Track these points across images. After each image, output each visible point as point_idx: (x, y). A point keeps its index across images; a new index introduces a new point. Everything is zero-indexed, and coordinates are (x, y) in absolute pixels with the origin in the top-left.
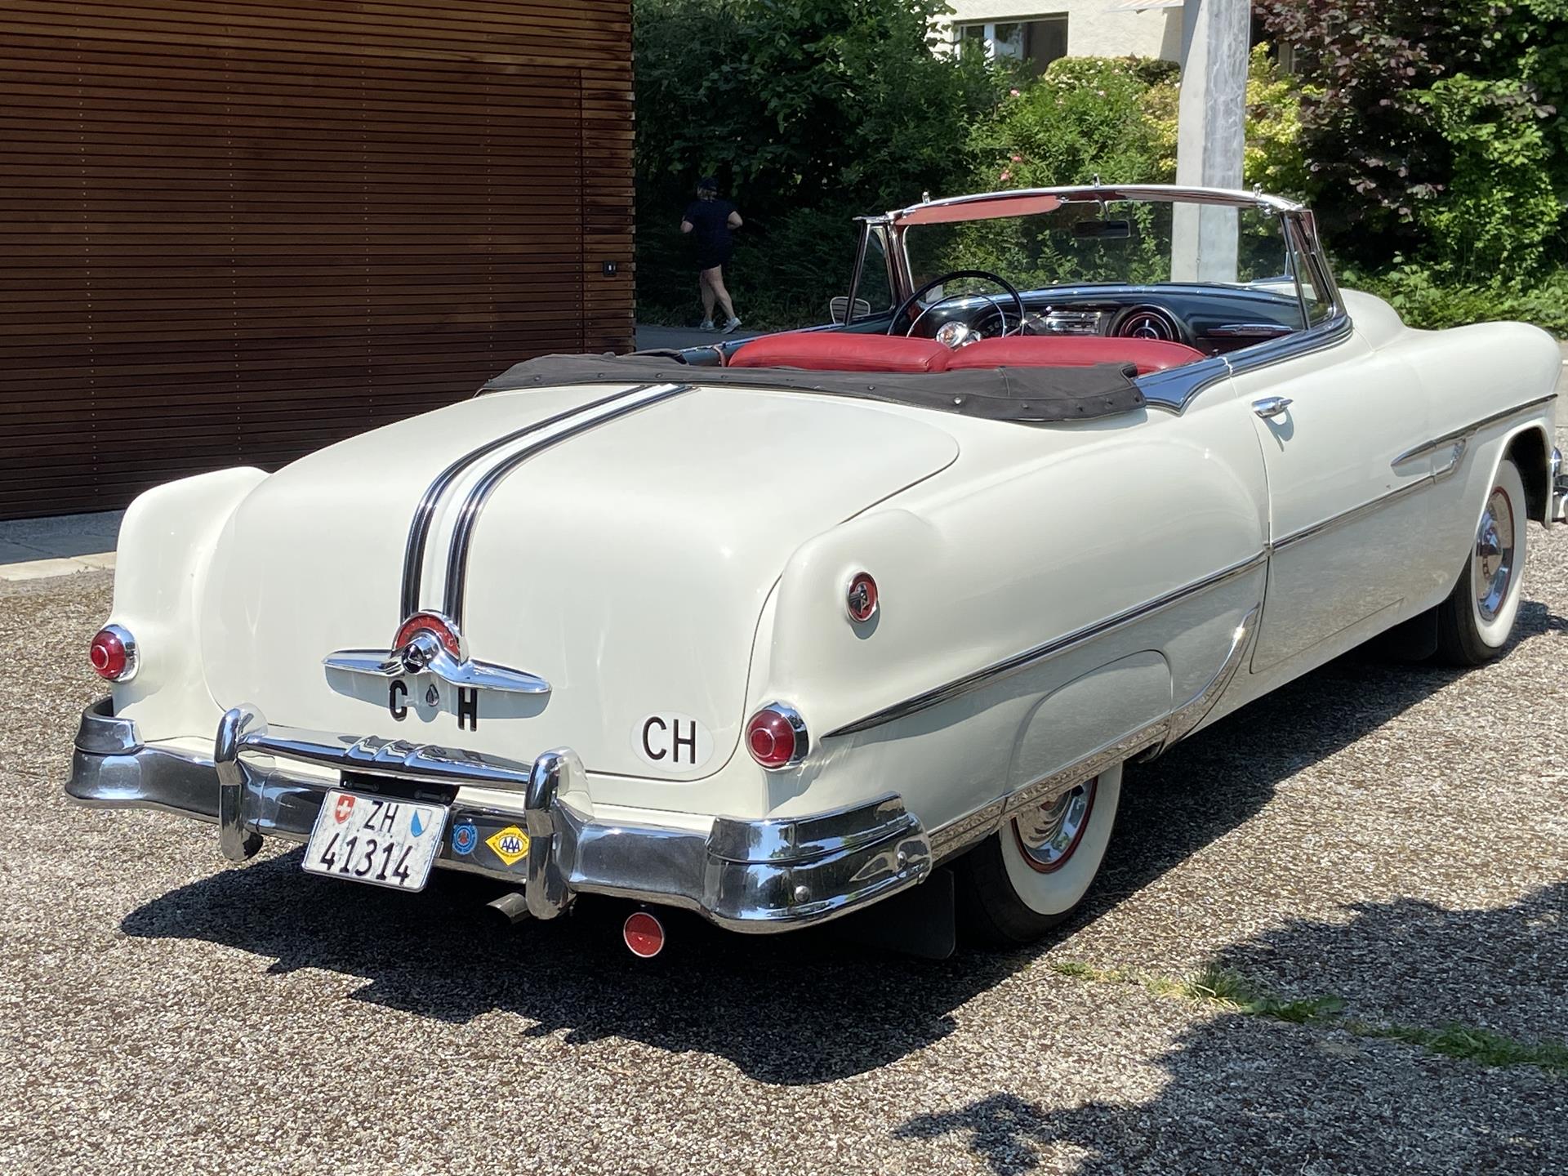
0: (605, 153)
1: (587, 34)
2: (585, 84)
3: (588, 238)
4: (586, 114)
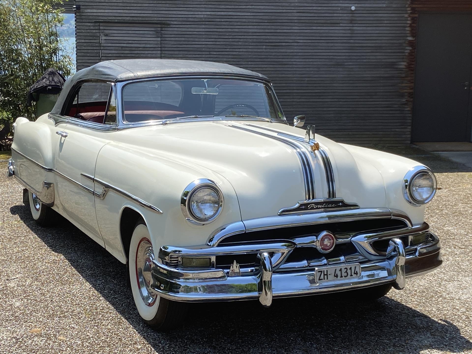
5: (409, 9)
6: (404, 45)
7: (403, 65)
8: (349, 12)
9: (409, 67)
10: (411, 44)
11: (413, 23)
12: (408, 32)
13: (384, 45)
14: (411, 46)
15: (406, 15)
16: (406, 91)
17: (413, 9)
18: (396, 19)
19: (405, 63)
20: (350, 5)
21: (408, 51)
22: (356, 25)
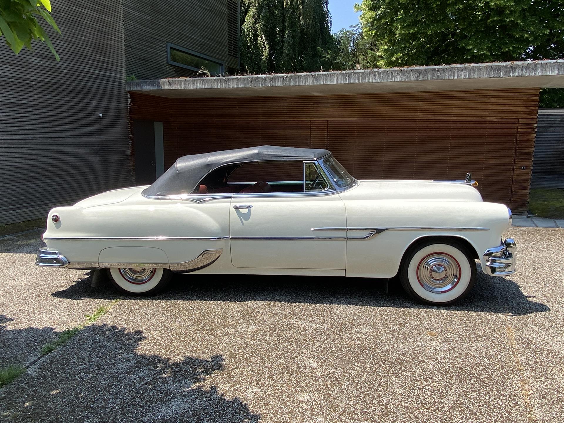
0: (525, 139)
1: (522, 110)
2: (520, 122)
3: (516, 160)
4: (519, 130)
5: (129, 117)
6: (129, 139)
7: (129, 152)
8: (99, 117)
9: (132, 153)
10: (132, 139)
11: (132, 126)
12: (129, 132)
13: (119, 139)
14: (132, 140)
15: (128, 121)
16: (132, 168)
17: (131, 118)
18: (123, 123)
19: (130, 151)
20: (98, 113)
21: (131, 143)
22: (103, 126)
